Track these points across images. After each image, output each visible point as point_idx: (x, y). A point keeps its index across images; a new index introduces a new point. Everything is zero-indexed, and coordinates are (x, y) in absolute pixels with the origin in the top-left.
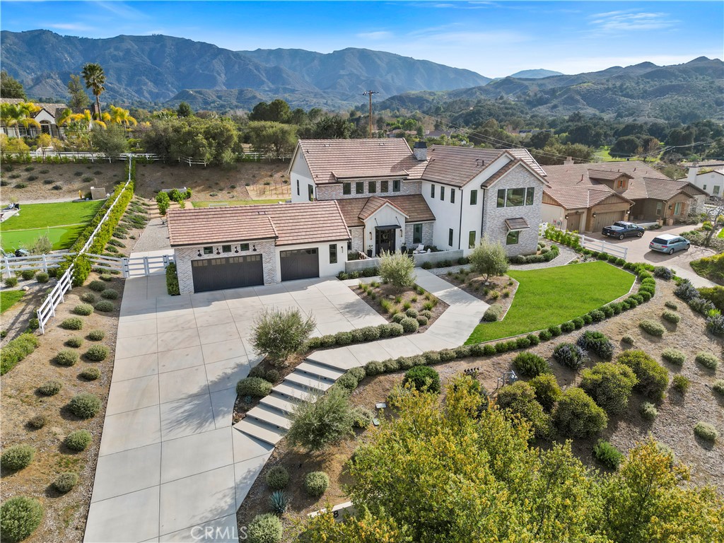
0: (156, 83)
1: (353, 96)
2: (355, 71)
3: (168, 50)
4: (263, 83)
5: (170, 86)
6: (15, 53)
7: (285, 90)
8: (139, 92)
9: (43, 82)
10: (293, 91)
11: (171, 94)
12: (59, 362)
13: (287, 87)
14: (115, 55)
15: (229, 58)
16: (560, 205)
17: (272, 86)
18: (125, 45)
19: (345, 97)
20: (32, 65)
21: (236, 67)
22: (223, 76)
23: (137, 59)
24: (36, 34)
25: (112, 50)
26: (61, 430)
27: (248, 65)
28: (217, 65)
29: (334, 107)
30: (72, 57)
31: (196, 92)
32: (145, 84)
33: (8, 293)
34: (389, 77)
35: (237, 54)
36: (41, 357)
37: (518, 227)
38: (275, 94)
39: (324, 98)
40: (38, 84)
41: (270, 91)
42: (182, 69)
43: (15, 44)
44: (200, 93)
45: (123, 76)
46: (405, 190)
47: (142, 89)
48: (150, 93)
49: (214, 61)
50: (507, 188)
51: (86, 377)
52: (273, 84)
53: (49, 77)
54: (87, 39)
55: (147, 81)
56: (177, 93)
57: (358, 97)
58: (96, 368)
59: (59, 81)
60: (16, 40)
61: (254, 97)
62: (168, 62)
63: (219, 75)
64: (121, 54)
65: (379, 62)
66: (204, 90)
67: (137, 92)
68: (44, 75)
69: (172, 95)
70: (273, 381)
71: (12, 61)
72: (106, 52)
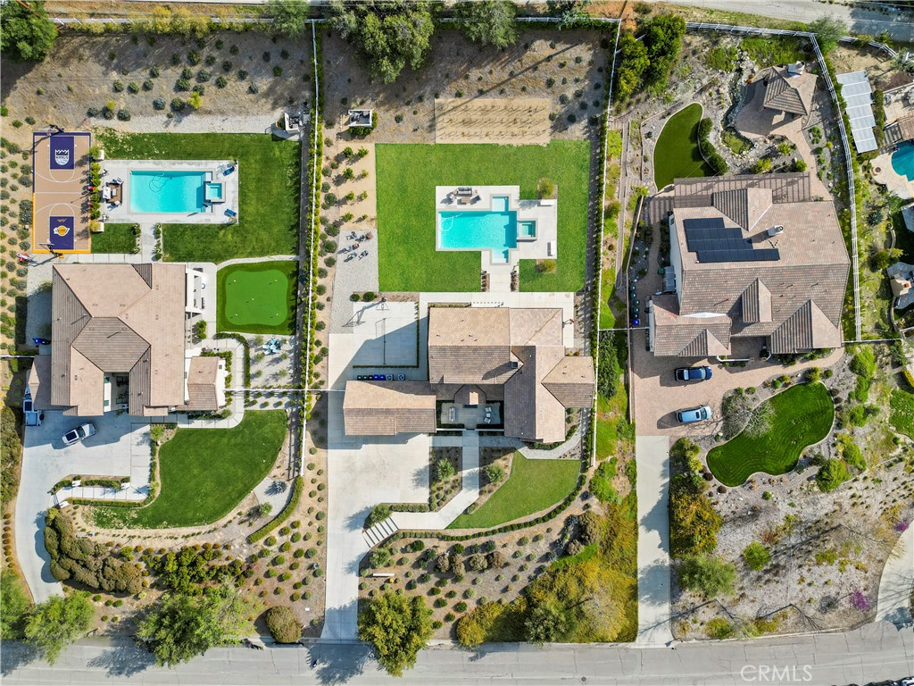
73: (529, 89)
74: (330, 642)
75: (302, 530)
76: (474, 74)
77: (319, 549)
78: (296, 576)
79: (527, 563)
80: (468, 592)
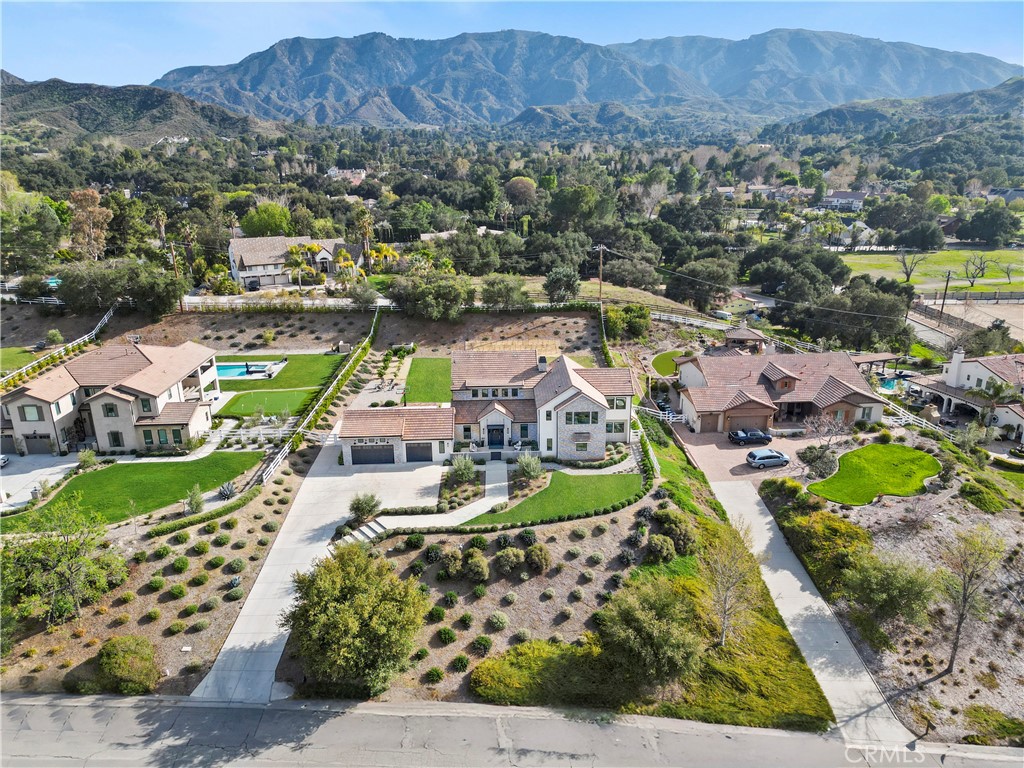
0: (498, 96)
1: (771, 106)
2: (782, 67)
3: (518, 51)
4: (638, 90)
5: (515, 99)
6: (344, 64)
7: (668, 100)
8: (477, 109)
9: (370, 101)
10: (679, 101)
11: (515, 110)
12: (267, 503)
13: (672, 95)
14: (454, 61)
15: (597, 56)
16: (694, 406)
17: (652, 95)
18: (467, 47)
19: (757, 108)
20: (359, 78)
21: (604, 69)
22: (585, 82)
23: (480, 66)
24: (369, 37)
25: (451, 54)
26: (260, 535)
27: (621, 64)
28: (579, 67)
29: (737, 124)
30: (405, 66)
31: (545, 110)
32: (486, 98)
33: (258, 453)
34: (835, 72)
35: (606, 51)
36: (260, 499)
37: (581, 440)
38: (652, 107)
39: (725, 110)
40: (364, 104)
41: (645, 102)
42: (534, 76)
43: (345, 53)
44: (549, 110)
45: (461, 89)
46: (521, 395)
47: (480, 104)
48: (490, 110)
49: (575, 63)
50: (573, 411)
51: (276, 512)
52: (652, 91)
53: (377, 94)
55: (488, 94)
56: (524, 109)
57: (778, 107)
58: (283, 508)
59: (387, 99)
60: (347, 49)
61: (621, 114)
62: (516, 67)
63: (580, 81)
64: (461, 58)
65: (822, 48)
66: (555, 107)
67: (474, 109)
68: (372, 91)
69: (517, 113)
70: (353, 529)
71: (341, 75)
72: (444, 57)
73: (541, 335)
74: (206, 705)
75: (234, 536)
76: (497, 330)
77: (248, 566)
78: (192, 597)
79: (590, 570)
80: (495, 620)
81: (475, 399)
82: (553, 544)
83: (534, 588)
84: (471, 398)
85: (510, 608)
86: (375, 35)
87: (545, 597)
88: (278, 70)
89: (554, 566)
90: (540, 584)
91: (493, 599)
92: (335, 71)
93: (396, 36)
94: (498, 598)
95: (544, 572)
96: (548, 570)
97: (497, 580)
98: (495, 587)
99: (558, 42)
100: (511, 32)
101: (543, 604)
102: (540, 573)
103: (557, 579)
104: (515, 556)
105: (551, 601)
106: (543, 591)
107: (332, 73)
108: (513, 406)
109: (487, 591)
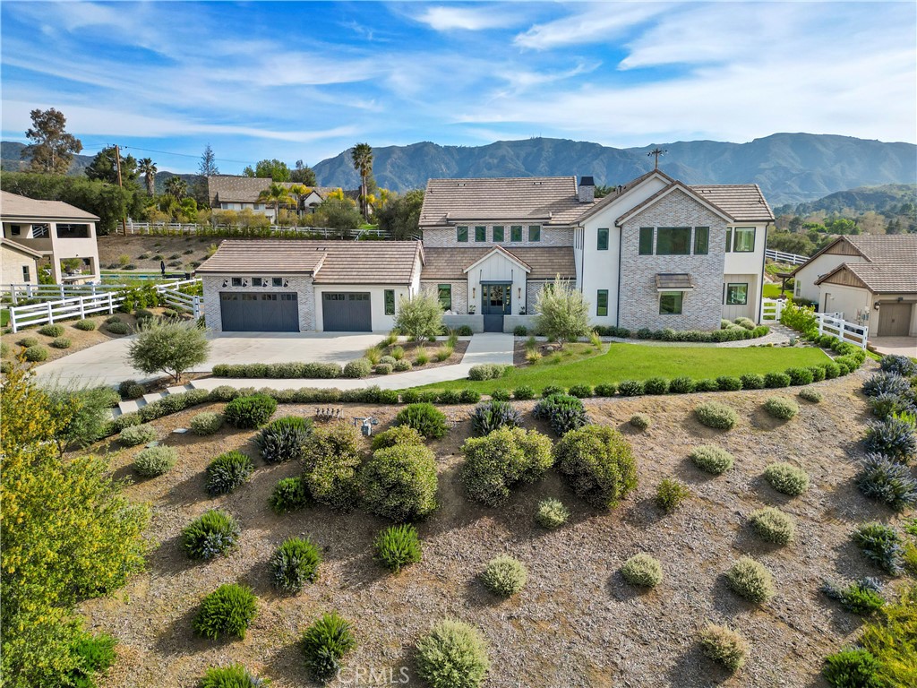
1: (777, 196)
2: (783, 164)
3: (545, 154)
6: (398, 167)
14: (489, 163)
15: (614, 157)
16: (865, 286)
18: (501, 152)
21: (621, 167)
22: (603, 178)
24: (420, 146)
25: (487, 157)
27: (636, 163)
28: (599, 165)
30: (448, 168)
34: (837, 168)
37: (671, 285)
43: (400, 158)
46: (547, 239)
49: (594, 163)
50: (656, 225)
54: (464, 148)
57: (784, 197)
60: (401, 155)
63: (599, 178)
64: (496, 161)
65: (823, 149)
71: (395, 175)
72: (482, 160)
79: (773, 511)
80: (435, 654)
81: (462, 244)
82: (638, 437)
83: (586, 552)
84: (454, 243)
85: (500, 611)
86: (425, 144)
87: (631, 585)
88: (344, 172)
89: (649, 492)
90: (606, 541)
91: (442, 578)
92: (391, 172)
93: (442, 145)
94: (459, 574)
95: (617, 507)
96: (630, 504)
97: (462, 520)
98: (453, 539)
99: (580, 146)
100: (539, 140)
101: (620, 610)
102: (602, 509)
103: (663, 529)
104: (522, 445)
105: (650, 598)
106: (617, 564)
107: (387, 173)
108: (530, 256)
109: (425, 550)
